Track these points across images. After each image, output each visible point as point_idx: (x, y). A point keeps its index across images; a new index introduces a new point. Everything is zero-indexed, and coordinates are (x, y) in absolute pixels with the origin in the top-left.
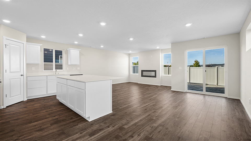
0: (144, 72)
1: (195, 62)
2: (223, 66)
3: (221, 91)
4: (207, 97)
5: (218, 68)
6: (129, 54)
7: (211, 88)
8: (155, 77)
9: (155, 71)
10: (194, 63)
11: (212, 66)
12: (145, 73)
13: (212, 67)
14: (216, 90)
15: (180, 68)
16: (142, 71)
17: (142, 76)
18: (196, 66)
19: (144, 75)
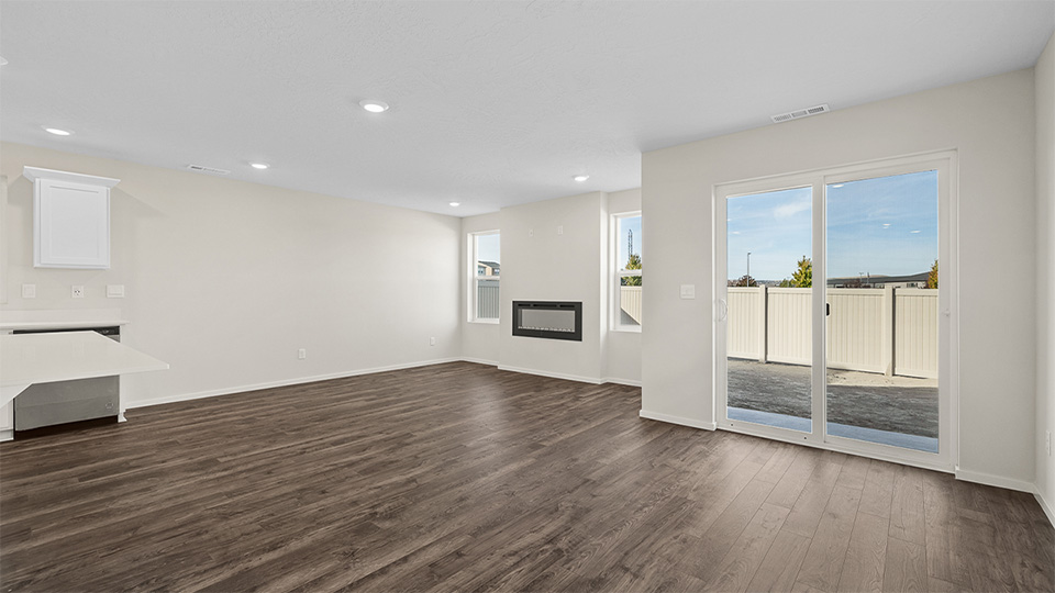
0: (525, 311)
1: (800, 264)
2: (913, 285)
3: (912, 412)
4: (832, 468)
5: (894, 290)
6: (461, 218)
7: (861, 393)
8: (576, 336)
9: (576, 307)
10: (796, 269)
11: (872, 285)
12: (530, 319)
13: (869, 287)
14: (887, 404)
15: (688, 290)
16: (519, 306)
17: (517, 332)
18: (804, 282)
19: (525, 325)
